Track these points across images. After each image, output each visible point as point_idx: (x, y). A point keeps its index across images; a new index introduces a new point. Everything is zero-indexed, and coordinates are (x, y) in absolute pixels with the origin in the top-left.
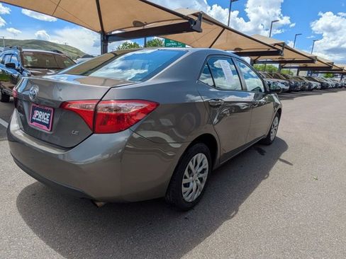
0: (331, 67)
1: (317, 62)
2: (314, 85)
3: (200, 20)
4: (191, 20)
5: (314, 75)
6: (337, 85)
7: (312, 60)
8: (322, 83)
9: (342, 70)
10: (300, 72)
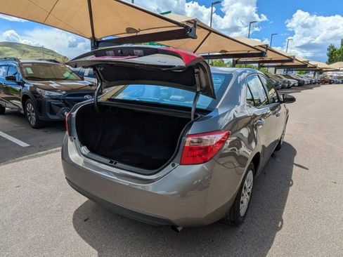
0: (306, 65)
1: (295, 61)
2: (292, 83)
3: (195, 27)
4: (186, 27)
5: (290, 73)
6: (311, 81)
7: (291, 60)
8: (298, 80)
9: (316, 67)
10: (278, 70)
